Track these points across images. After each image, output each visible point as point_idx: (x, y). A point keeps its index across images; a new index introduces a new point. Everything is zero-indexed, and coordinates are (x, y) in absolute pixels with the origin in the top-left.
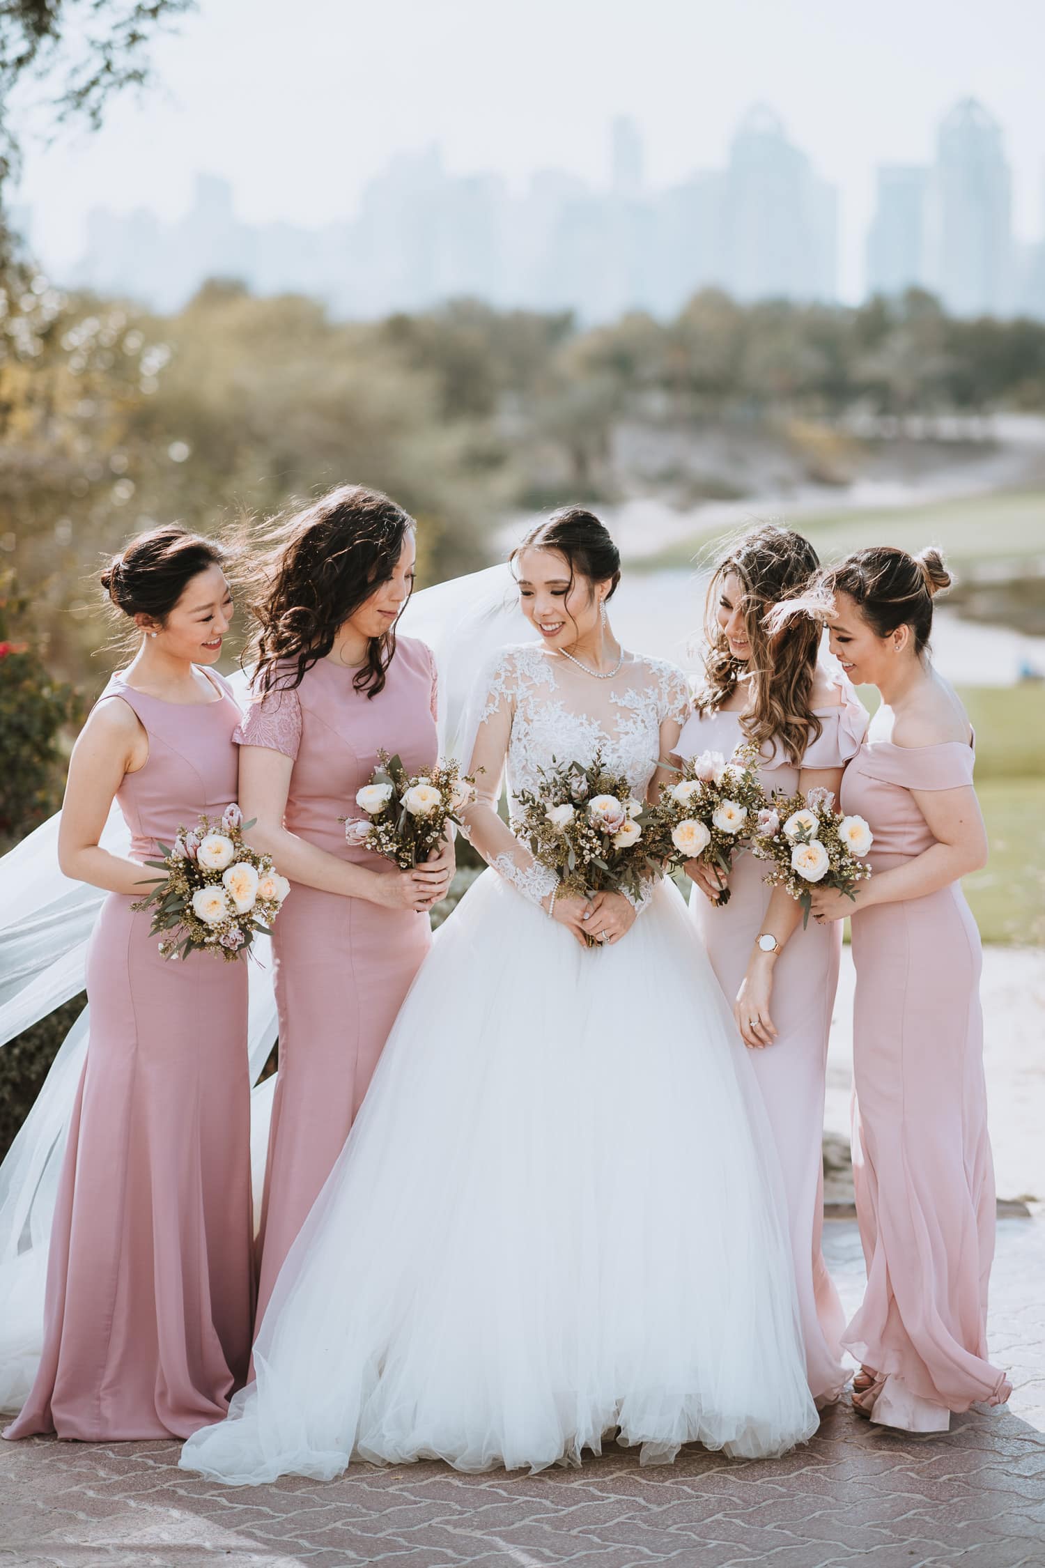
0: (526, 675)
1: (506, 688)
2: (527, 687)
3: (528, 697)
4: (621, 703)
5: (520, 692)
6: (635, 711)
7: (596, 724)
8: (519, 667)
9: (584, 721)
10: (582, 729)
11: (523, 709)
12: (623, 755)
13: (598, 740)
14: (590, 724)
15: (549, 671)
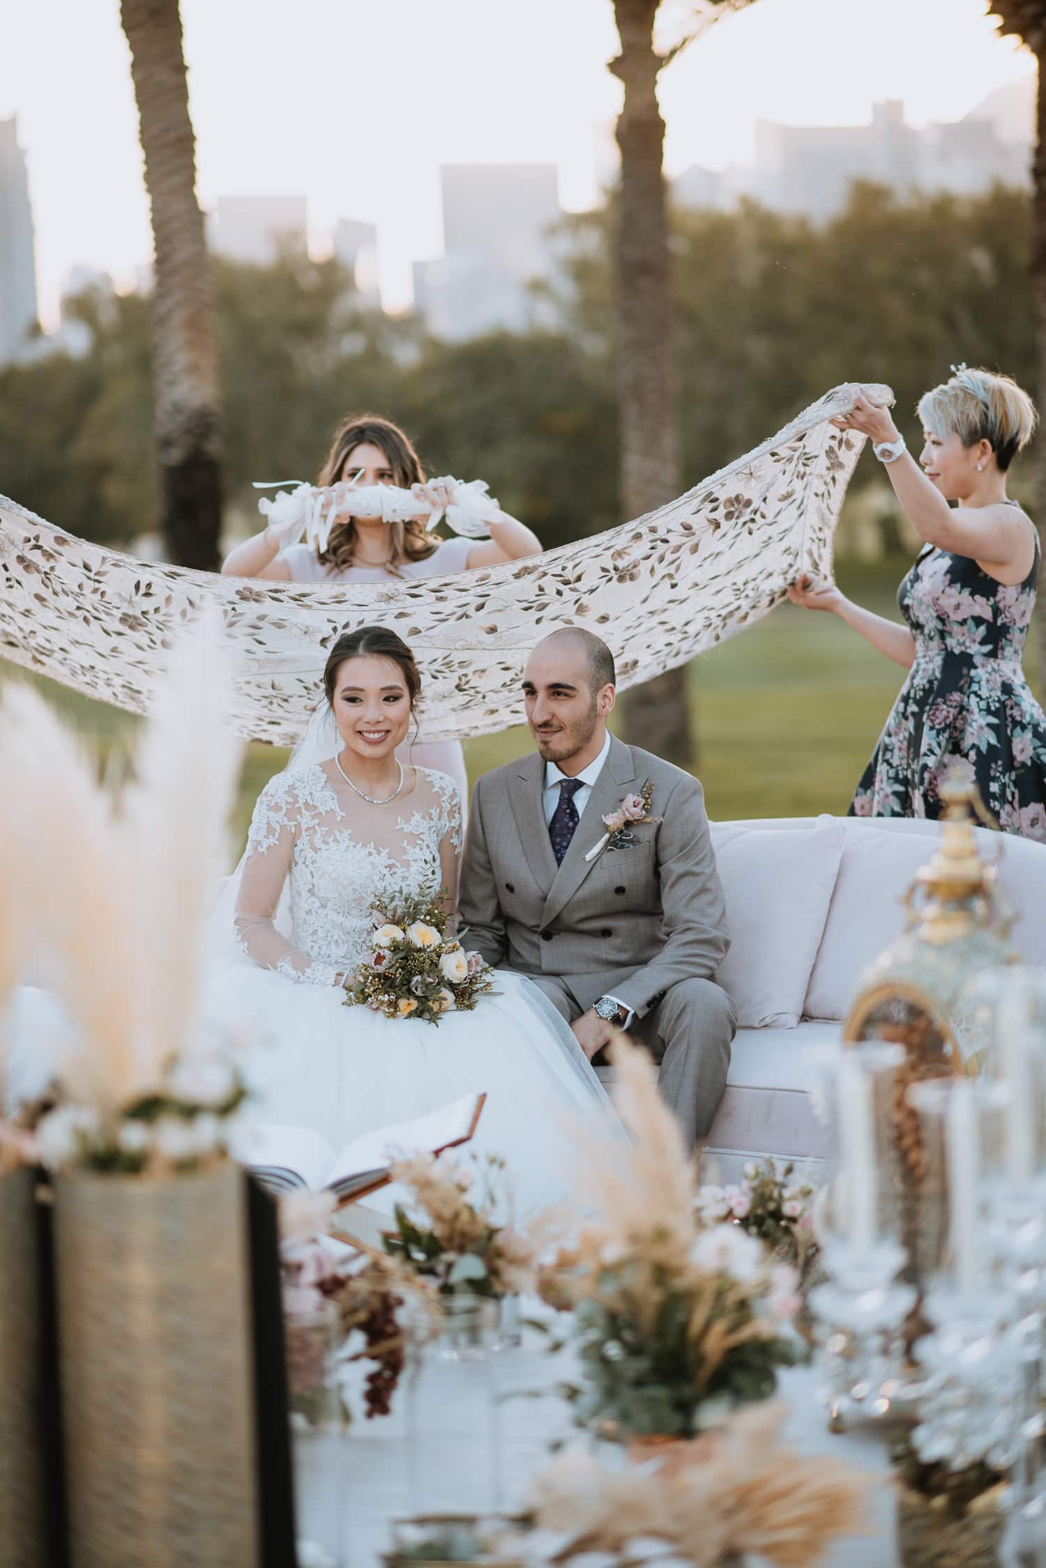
0: (309, 804)
1: (288, 821)
2: (311, 816)
3: (314, 826)
4: (407, 828)
5: (305, 820)
6: (421, 836)
7: (384, 853)
8: (301, 796)
9: (372, 850)
10: (371, 858)
11: (309, 837)
12: (412, 884)
13: (388, 869)
14: (379, 853)
15: (333, 799)
